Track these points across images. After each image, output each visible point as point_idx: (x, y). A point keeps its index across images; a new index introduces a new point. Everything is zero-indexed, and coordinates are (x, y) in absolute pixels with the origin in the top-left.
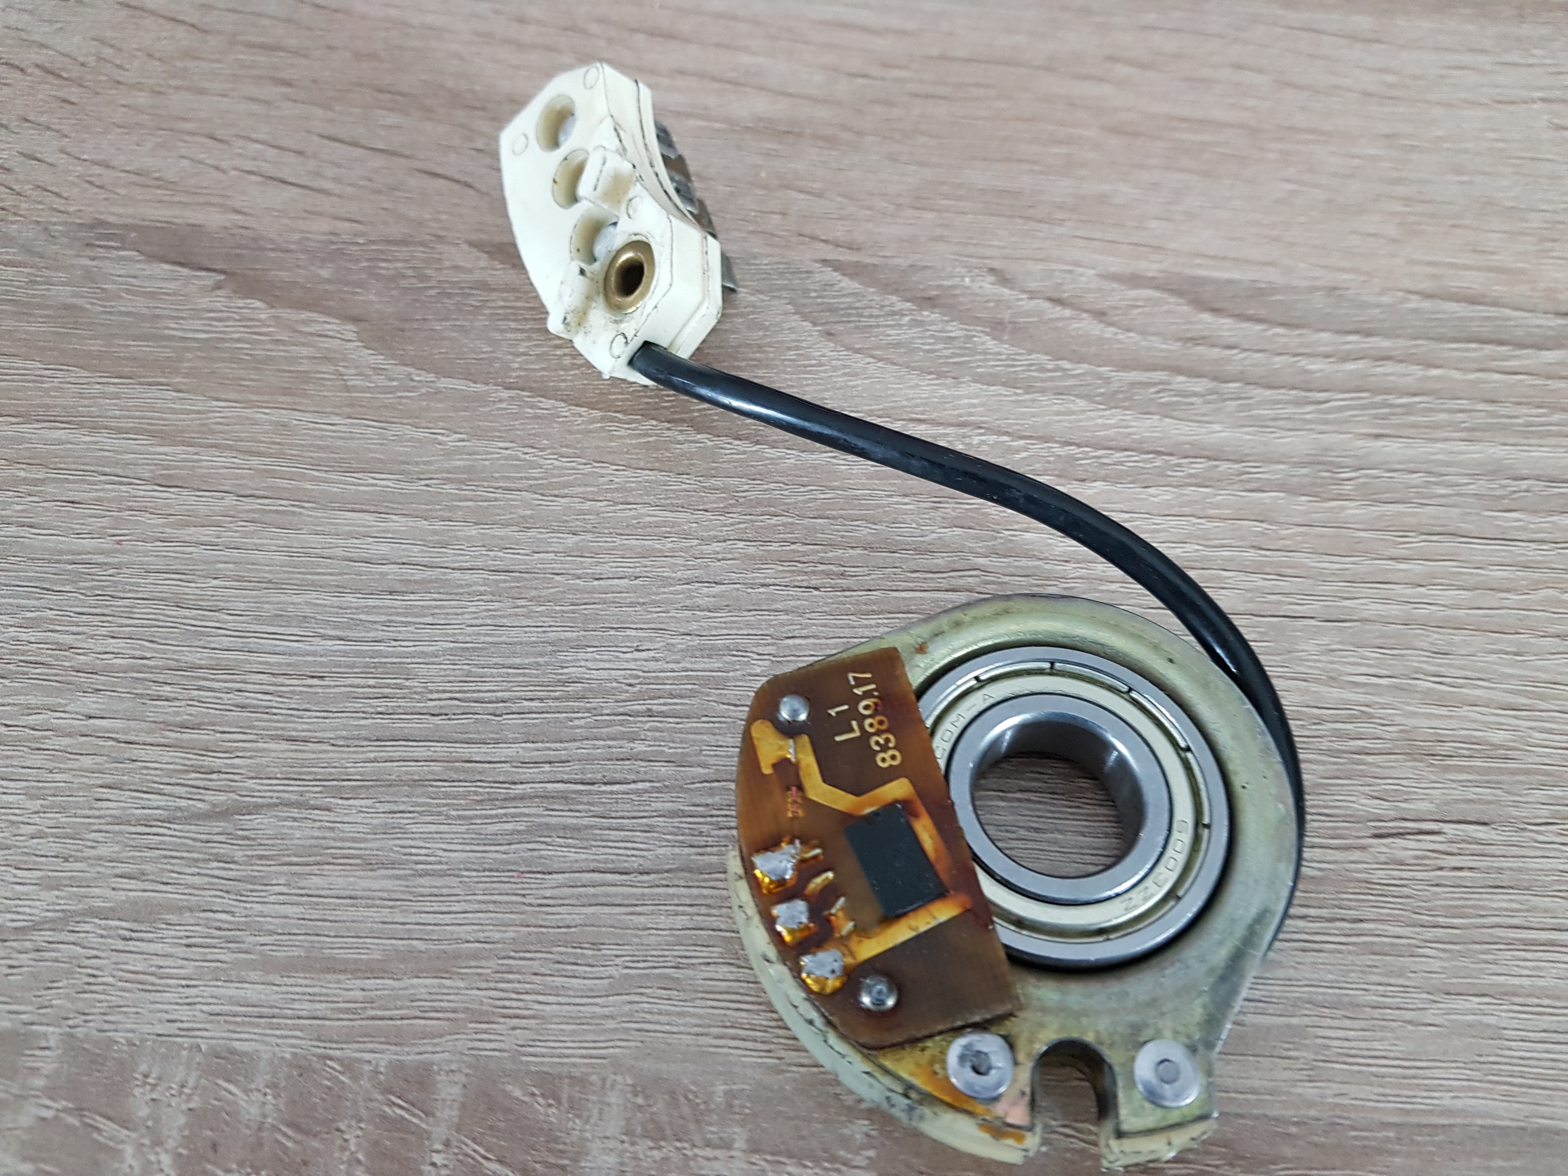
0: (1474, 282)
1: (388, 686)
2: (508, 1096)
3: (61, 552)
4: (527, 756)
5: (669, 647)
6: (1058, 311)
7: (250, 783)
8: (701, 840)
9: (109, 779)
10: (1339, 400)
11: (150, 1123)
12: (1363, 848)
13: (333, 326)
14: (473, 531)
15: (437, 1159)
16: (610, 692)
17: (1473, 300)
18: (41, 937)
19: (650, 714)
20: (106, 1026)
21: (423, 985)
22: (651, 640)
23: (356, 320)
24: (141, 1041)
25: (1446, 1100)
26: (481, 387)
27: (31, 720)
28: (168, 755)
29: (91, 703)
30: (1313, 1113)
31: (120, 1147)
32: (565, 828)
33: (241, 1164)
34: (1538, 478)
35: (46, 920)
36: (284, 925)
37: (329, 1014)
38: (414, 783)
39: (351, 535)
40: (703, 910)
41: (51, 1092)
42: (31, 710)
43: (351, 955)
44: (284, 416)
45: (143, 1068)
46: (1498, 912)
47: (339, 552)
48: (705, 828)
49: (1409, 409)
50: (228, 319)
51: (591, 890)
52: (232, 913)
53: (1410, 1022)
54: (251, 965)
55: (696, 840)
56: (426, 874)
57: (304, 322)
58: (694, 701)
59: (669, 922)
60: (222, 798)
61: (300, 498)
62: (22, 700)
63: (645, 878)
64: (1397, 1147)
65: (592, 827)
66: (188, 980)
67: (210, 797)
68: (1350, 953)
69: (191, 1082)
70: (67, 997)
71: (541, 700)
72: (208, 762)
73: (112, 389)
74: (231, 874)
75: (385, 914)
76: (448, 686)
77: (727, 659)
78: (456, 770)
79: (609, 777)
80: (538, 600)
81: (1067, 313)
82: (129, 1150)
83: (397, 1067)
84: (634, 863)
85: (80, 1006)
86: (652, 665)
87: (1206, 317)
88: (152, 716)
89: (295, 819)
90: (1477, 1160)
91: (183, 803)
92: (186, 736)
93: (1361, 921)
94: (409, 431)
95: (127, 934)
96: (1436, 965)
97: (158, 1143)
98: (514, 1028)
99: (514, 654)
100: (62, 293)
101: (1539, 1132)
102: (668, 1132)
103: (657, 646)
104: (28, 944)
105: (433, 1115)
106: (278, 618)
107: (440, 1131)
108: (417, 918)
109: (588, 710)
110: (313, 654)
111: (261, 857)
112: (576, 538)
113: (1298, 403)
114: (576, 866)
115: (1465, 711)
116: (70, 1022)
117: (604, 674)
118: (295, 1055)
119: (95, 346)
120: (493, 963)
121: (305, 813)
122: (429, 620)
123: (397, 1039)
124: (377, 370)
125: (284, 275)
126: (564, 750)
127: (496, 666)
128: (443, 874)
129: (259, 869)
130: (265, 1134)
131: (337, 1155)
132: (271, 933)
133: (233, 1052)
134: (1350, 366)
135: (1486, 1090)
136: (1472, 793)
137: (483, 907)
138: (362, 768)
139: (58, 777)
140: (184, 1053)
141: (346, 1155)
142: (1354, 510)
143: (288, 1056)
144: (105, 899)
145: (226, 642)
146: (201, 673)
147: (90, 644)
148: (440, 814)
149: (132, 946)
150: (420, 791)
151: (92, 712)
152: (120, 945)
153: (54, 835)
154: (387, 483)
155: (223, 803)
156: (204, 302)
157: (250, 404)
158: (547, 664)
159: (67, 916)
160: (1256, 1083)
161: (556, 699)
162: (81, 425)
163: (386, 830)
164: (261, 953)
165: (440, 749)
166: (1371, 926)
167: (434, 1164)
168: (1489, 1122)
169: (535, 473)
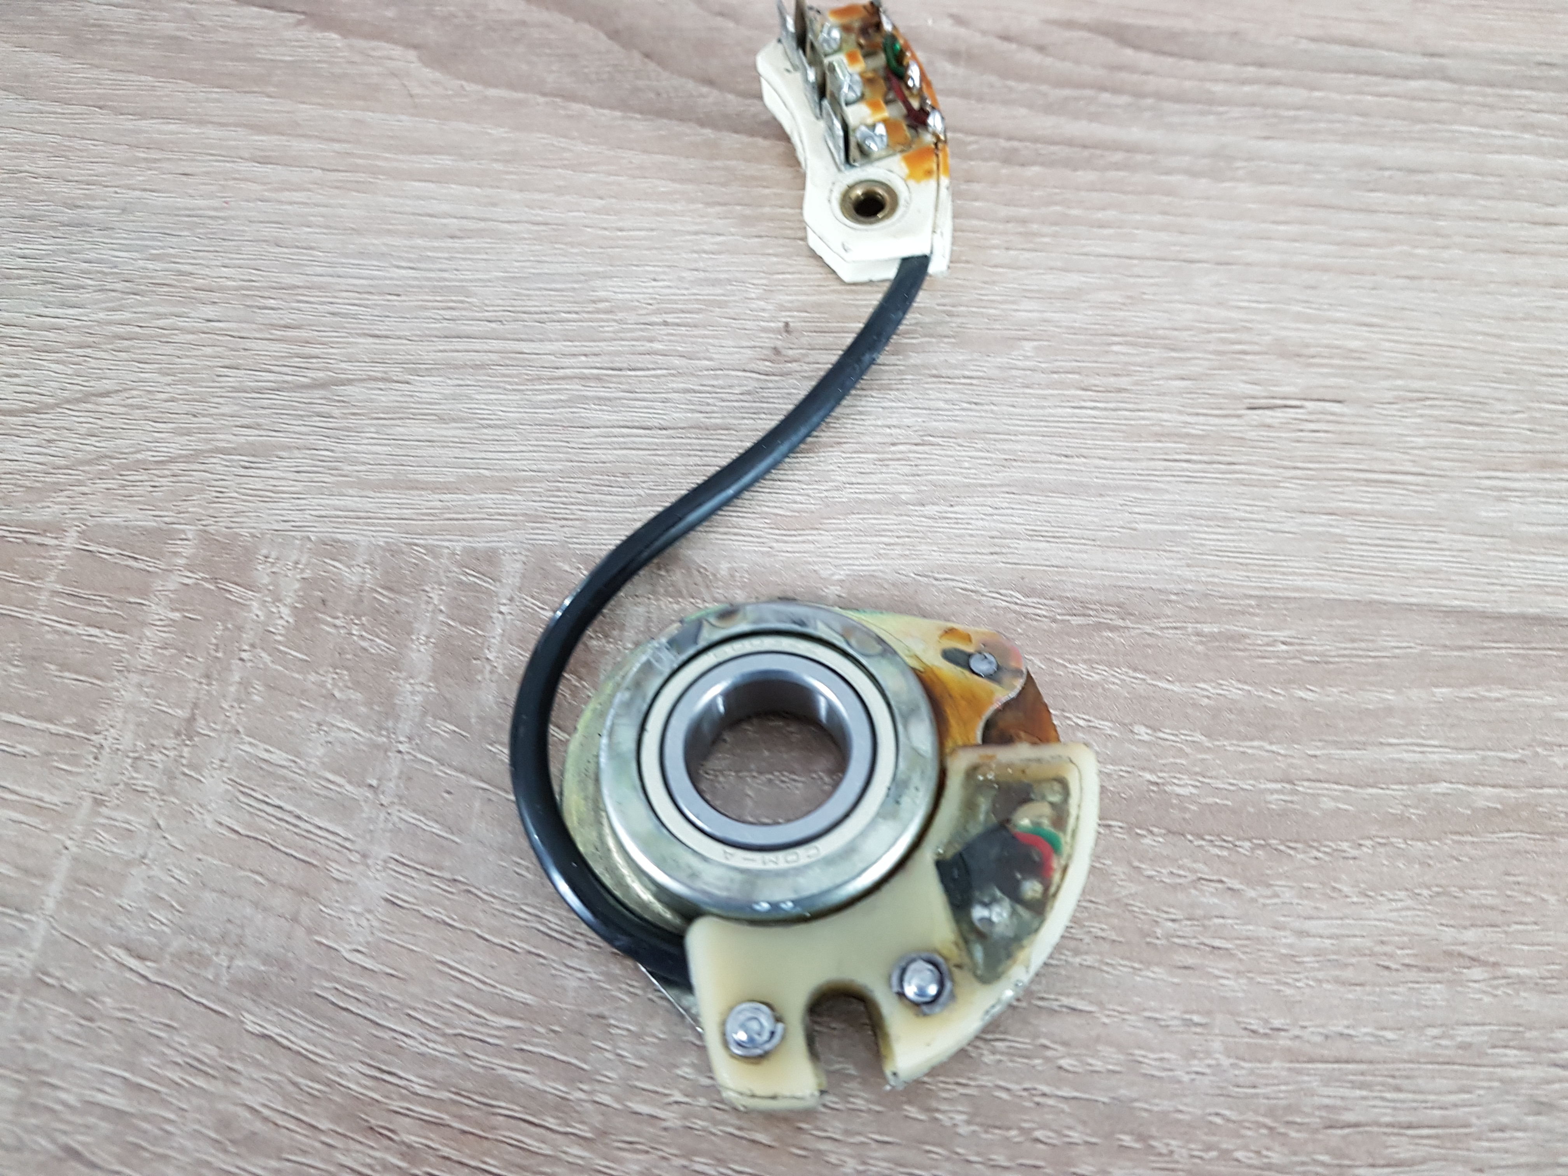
0: (1356, 31)
1: (453, 301)
2: (560, 569)
3: (179, 209)
4: (567, 350)
5: (681, 279)
6: (1006, 46)
7: (343, 365)
8: (709, 409)
9: (227, 362)
10: (1236, 112)
11: (271, 588)
12: (1239, 416)
13: (397, 51)
14: (517, 196)
15: (503, 609)
16: (635, 308)
17: (1353, 43)
18: (175, 467)
19: (666, 323)
20: (233, 525)
21: (490, 498)
22: (664, 273)
23: (415, 47)
24: (262, 534)
25: (1299, 582)
26: (520, 95)
27: (161, 323)
28: (277, 346)
29: (209, 311)
30: (1190, 587)
31: (248, 603)
32: (600, 398)
33: (346, 613)
34: (1399, 169)
35: (181, 456)
36: (374, 459)
37: (414, 517)
38: (476, 367)
39: (419, 198)
40: (711, 454)
41: (190, 568)
42: (159, 316)
43: (432, 478)
44: (359, 115)
45: (264, 552)
46: (1347, 460)
47: (408, 209)
48: (710, 401)
49: (1295, 119)
50: (309, 47)
51: (622, 439)
52: (332, 451)
53: (1272, 531)
54: (351, 485)
55: (703, 408)
56: (490, 426)
57: (374, 49)
58: (701, 316)
59: (684, 460)
60: (321, 374)
61: (374, 172)
62: (151, 309)
63: (664, 432)
64: (1257, 611)
65: (620, 398)
66: (297, 495)
67: (310, 374)
68: (1224, 484)
69: (304, 560)
70: (200, 506)
71: (577, 313)
72: (307, 350)
73: (215, 96)
74: (330, 425)
75: (457, 452)
76: (500, 302)
77: (729, 287)
78: (509, 358)
79: (633, 365)
80: (572, 244)
81: (1014, 46)
82: (255, 604)
83: (471, 552)
84: (655, 423)
85: (211, 512)
86: (668, 291)
87: (1129, 52)
88: (260, 320)
89: (381, 389)
90: (1321, 620)
91: (289, 378)
92: (289, 334)
93: (1234, 464)
94: (464, 126)
95: (247, 464)
96: (1295, 494)
97: (278, 599)
98: (563, 526)
99: (554, 281)
100: (169, 28)
101: (1371, 603)
102: (685, 592)
103: (670, 277)
104: (167, 472)
105: (500, 581)
106: (361, 254)
107: (504, 592)
108: (483, 455)
109: (615, 321)
110: (391, 279)
111: (354, 414)
112: (602, 202)
113: (1202, 113)
114: (609, 424)
115: (1328, 326)
116: (204, 523)
117: (628, 296)
118: (386, 542)
119: (198, 65)
120: (544, 485)
121: (388, 385)
122: (485, 257)
123: (470, 532)
124: (436, 83)
125: (354, 15)
126: (595, 347)
127: (540, 289)
128: (505, 427)
129: (352, 422)
130: (364, 594)
131: (423, 606)
132: (364, 463)
133: (338, 541)
134: (1247, 89)
135: (1330, 576)
136: (1332, 381)
137: (535, 449)
138: (433, 356)
139: (184, 361)
140: (297, 542)
141: (430, 607)
142: (1244, 189)
143: (382, 543)
144: (229, 442)
145: (319, 270)
146: (300, 291)
147: (207, 271)
148: (498, 387)
149: (251, 472)
150: (481, 372)
151: (210, 317)
152: (242, 472)
153: (183, 400)
154: (446, 161)
155: (322, 378)
156: (288, 34)
157: (332, 107)
158: (581, 289)
159: (198, 453)
160: (1144, 567)
161: (588, 312)
162: (189, 121)
163: (455, 397)
164: (358, 477)
165: (496, 344)
166: (1243, 467)
167: (501, 613)
168: (1332, 596)
169: (566, 155)
